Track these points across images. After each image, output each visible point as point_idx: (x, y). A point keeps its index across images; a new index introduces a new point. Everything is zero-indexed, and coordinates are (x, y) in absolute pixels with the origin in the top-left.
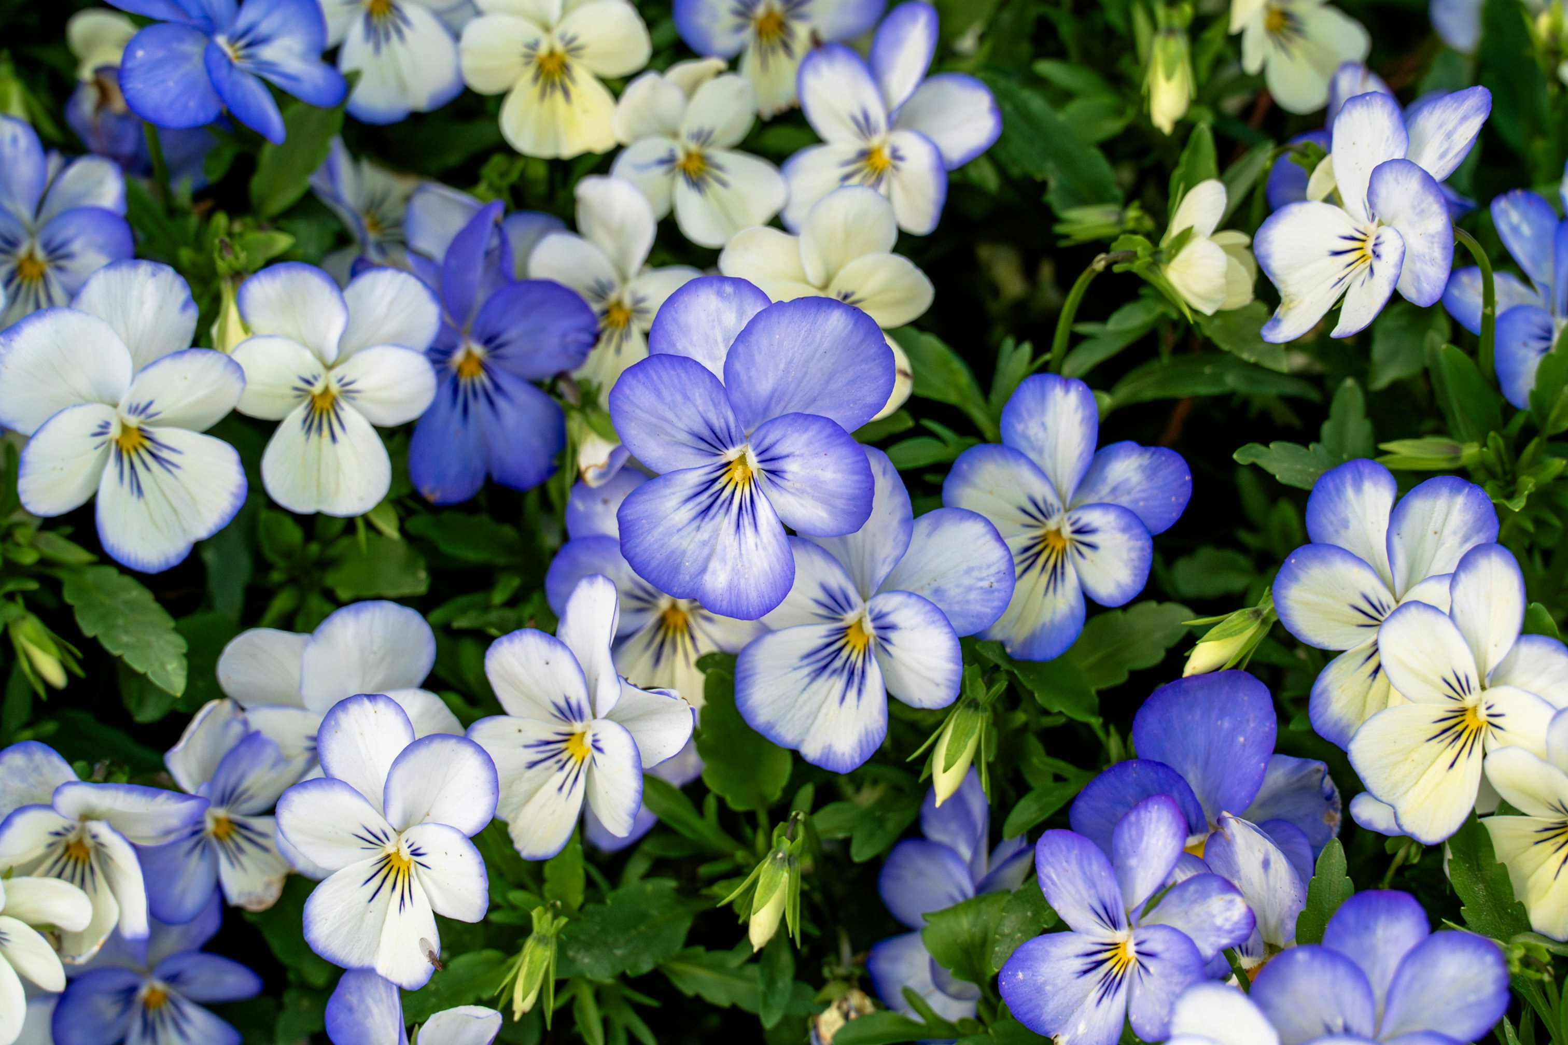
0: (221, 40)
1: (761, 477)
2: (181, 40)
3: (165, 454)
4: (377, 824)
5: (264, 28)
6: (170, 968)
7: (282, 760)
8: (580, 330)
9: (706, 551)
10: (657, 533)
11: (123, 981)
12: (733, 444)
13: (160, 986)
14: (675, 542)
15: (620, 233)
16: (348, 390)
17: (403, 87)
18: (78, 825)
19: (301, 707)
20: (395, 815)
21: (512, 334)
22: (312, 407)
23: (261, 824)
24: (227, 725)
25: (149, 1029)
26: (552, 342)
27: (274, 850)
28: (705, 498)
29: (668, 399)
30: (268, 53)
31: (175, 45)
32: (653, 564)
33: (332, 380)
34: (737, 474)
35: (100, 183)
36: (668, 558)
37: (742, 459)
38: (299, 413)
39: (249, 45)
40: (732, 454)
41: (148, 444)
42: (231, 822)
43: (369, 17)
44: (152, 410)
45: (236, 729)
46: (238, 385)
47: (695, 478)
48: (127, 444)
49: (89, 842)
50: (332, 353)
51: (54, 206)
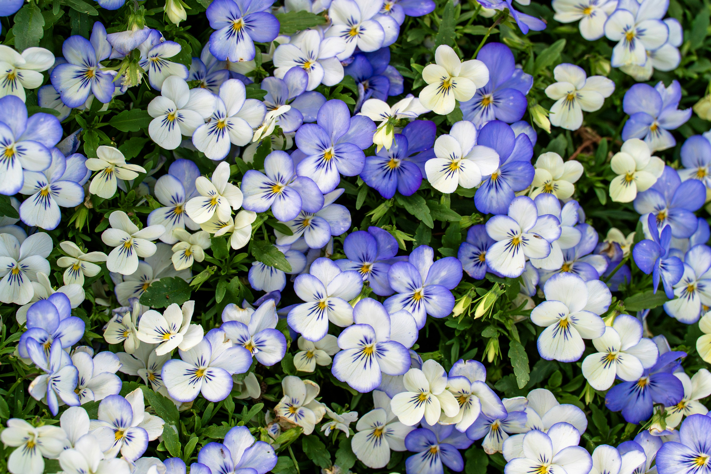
0: (661, 260)
1: (705, 466)
2: (655, 251)
3: (568, 334)
4: (549, 457)
5: (669, 267)
6: (445, 447)
7: (524, 425)
8: (675, 399)
9: (675, 471)
10: (669, 456)
11: (433, 439)
12: (706, 453)
13: (438, 448)
14: (671, 462)
15: (701, 388)
16: (619, 360)
17: (678, 311)
18: (470, 393)
19: (541, 418)
20: (555, 459)
21: (659, 385)
22: (607, 356)
23: (504, 434)
24: (521, 405)
25: (425, 456)
26: (666, 395)
27: (501, 444)
28: (686, 459)
29: (702, 429)
30: (665, 273)
31: (653, 250)
32: (661, 462)
33: (617, 354)
34: (700, 461)
35: (600, 265)
36: (665, 464)
37: (704, 459)
38: (604, 354)
39: (663, 267)
40: (703, 455)
41: (566, 328)
42: (498, 428)
43: (686, 288)
44: (576, 322)
45: (522, 408)
46: (599, 335)
47: (690, 452)
48: (562, 324)
49: (468, 400)
50: (625, 348)
51: (586, 260)
